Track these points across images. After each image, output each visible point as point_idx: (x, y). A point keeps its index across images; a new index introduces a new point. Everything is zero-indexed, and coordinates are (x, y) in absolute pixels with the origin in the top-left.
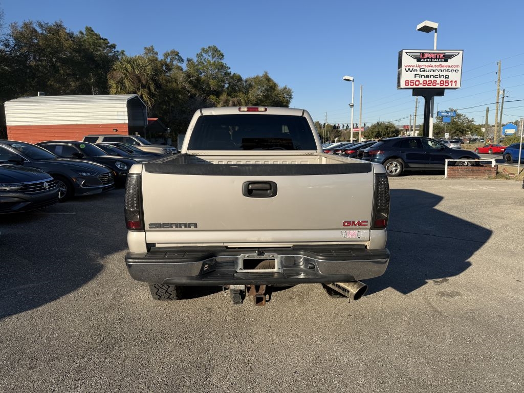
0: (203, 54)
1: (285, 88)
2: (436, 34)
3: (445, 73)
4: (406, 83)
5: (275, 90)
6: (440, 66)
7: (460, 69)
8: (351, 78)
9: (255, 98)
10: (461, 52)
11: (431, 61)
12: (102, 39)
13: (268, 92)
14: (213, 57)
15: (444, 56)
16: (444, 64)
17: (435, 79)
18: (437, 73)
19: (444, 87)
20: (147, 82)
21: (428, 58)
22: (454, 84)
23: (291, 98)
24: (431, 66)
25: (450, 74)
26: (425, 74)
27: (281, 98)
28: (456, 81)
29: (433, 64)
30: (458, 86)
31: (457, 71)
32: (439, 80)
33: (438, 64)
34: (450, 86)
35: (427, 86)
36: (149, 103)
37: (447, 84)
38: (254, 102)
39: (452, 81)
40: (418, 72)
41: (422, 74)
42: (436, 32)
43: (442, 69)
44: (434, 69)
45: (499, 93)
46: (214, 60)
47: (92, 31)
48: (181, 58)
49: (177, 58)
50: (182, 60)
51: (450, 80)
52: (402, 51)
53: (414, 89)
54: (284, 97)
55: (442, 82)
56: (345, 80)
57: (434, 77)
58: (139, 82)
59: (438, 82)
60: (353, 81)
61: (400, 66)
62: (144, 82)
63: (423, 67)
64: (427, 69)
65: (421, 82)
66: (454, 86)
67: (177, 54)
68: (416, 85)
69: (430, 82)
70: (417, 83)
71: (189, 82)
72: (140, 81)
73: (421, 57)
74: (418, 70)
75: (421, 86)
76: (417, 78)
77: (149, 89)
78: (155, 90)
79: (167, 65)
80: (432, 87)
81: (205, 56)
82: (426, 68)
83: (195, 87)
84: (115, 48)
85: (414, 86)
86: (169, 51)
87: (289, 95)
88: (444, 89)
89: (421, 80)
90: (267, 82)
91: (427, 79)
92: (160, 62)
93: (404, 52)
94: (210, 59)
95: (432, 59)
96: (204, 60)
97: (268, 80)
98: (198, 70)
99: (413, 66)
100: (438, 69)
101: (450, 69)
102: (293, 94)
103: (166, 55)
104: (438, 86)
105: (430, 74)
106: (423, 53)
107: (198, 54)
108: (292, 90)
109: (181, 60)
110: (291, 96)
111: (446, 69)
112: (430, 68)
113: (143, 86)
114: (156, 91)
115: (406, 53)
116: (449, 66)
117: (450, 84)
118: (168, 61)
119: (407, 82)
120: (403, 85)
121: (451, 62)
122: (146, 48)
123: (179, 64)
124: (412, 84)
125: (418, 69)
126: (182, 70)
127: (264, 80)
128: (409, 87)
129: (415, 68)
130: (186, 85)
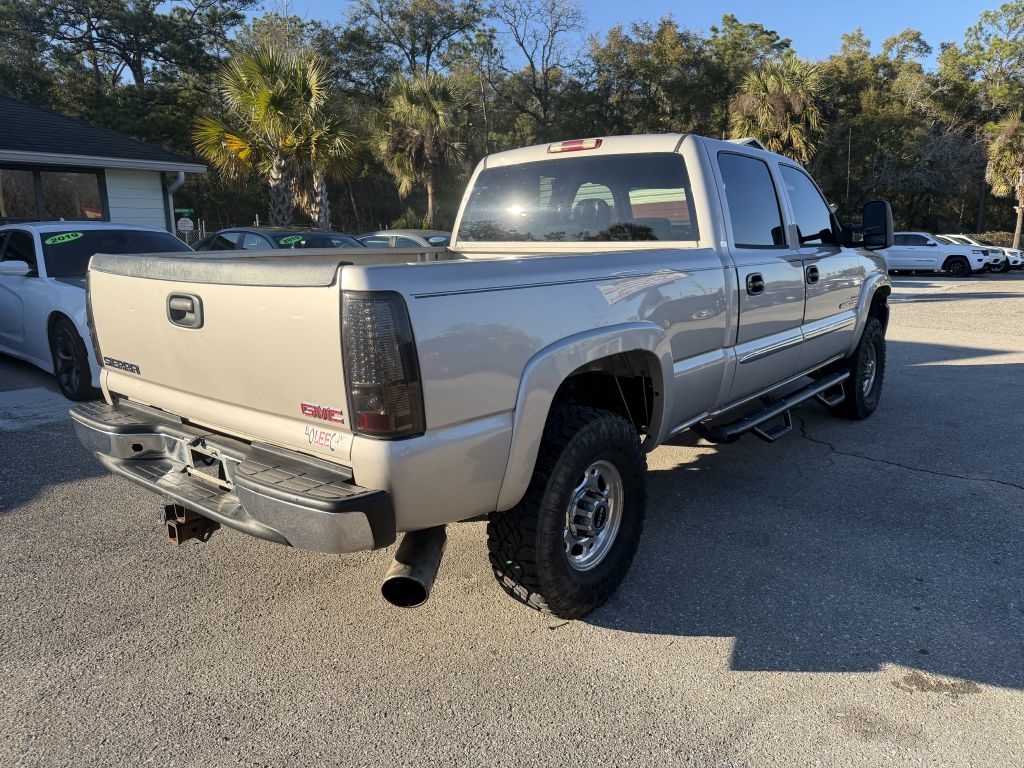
0: (983, 25)
12: (766, 32)
14: (1011, 29)
20: (804, 109)
36: (804, 154)
46: (1012, 37)
47: (735, 20)
48: (926, 45)
49: (915, 45)
50: (928, 49)
58: (786, 111)
62: (797, 109)
67: (917, 38)
71: (934, 98)
72: (788, 108)
77: (808, 123)
78: (820, 124)
79: (886, 65)
81: (989, 29)
83: (949, 106)
84: (787, 46)
86: (897, 35)
92: (873, 60)
94: (1001, 35)
96: (987, 39)
98: (963, 67)
103: (889, 46)
107: (970, 30)
109: (925, 49)
113: (795, 119)
114: (823, 127)
118: (893, 56)
122: (845, 36)
123: (918, 60)
126: (920, 71)
130: (923, 105)
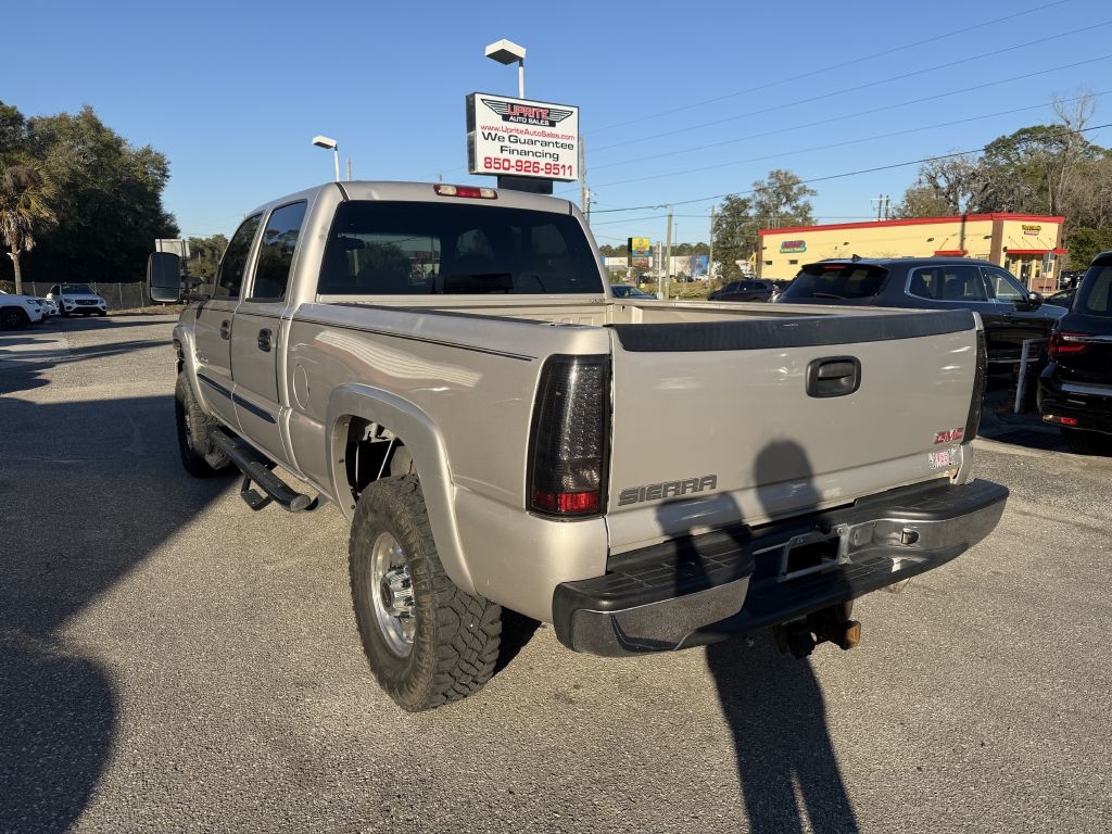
1: (147, 152)
2: (521, 69)
3: (551, 149)
4: (486, 163)
5: (120, 154)
6: (543, 134)
7: (575, 143)
8: (332, 143)
9: (66, 170)
10: (575, 110)
11: (527, 123)
13: (99, 156)
15: (548, 115)
16: (549, 130)
17: (537, 159)
18: (538, 148)
19: (552, 176)
21: (521, 115)
22: (568, 172)
23: (164, 175)
24: (527, 132)
25: (559, 151)
26: (518, 147)
27: (139, 175)
28: (570, 167)
29: (531, 128)
30: (574, 177)
31: (570, 147)
32: (543, 162)
33: (539, 129)
34: (561, 176)
35: (523, 173)
37: (556, 171)
38: (67, 179)
39: (564, 166)
40: (506, 143)
41: (514, 146)
42: (521, 65)
43: (547, 139)
44: (534, 138)
45: (584, 195)
51: (561, 162)
52: (473, 95)
53: (500, 176)
54: (146, 173)
55: (548, 166)
56: (319, 144)
57: (535, 154)
59: (542, 166)
60: (336, 148)
61: (471, 125)
63: (513, 133)
64: (522, 137)
65: (513, 163)
66: (567, 177)
68: (504, 168)
69: (528, 164)
70: (506, 165)
73: (509, 112)
74: (507, 139)
75: (512, 171)
76: (506, 155)
80: (532, 174)
82: (519, 136)
85: (501, 171)
87: (159, 169)
88: (552, 180)
89: (514, 158)
90: (92, 132)
91: (524, 158)
93: (478, 97)
95: (527, 117)
97: (98, 127)
99: (496, 129)
100: (541, 139)
101: (561, 141)
102: (169, 167)
104: (542, 174)
105: (527, 147)
106: (512, 105)
108: (168, 158)
110: (165, 170)
111: (554, 140)
112: (527, 137)
115: (483, 100)
116: (557, 136)
117: (562, 171)
119: (488, 161)
120: (480, 167)
121: (560, 128)
124: (497, 166)
125: (506, 136)
127: (84, 126)
128: (493, 171)
129: (500, 134)
